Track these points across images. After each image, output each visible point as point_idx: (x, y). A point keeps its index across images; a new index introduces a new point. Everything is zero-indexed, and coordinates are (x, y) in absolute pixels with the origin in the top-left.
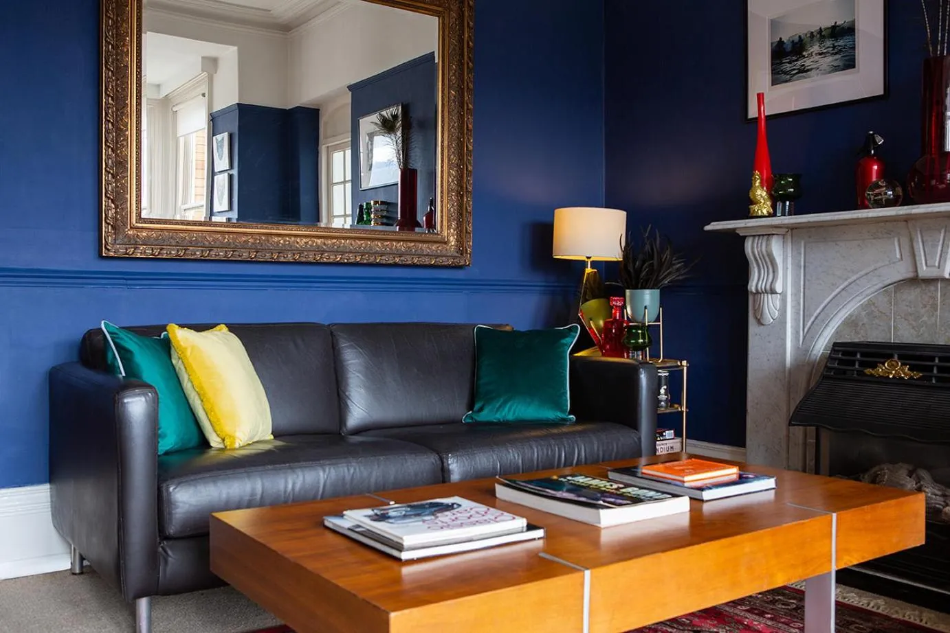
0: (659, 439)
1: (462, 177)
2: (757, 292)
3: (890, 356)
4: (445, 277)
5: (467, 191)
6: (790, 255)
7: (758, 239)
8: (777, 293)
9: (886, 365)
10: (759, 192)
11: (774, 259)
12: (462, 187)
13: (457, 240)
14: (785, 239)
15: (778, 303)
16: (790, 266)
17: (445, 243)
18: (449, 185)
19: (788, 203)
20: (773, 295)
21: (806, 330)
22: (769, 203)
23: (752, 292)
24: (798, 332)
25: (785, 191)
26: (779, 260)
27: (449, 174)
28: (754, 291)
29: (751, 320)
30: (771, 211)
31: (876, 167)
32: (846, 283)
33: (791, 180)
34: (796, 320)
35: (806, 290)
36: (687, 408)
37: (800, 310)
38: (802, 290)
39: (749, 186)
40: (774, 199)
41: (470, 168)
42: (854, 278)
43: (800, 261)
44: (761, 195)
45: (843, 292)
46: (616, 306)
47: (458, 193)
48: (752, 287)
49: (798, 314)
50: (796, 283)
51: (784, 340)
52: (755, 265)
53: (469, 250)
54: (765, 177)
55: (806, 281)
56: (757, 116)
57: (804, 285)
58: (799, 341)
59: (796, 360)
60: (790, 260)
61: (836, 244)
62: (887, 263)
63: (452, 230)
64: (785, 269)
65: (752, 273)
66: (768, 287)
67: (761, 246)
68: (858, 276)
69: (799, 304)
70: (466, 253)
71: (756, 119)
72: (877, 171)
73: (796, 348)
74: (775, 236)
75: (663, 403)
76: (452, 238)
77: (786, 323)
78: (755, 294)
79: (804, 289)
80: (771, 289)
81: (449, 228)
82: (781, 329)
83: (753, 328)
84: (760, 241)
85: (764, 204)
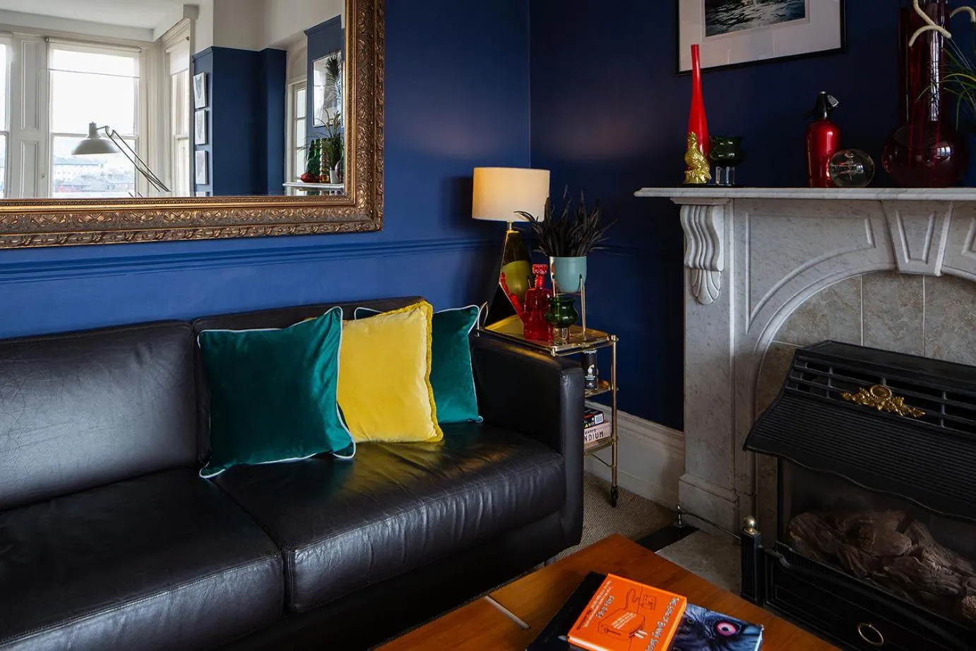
0: (587, 426)
1: (372, 133)
2: (695, 267)
3: (877, 381)
4: (353, 242)
5: (378, 150)
6: (732, 228)
7: (696, 209)
8: (718, 271)
9: (871, 391)
10: (696, 156)
11: (715, 233)
12: (372, 145)
13: (367, 202)
14: (727, 211)
15: (719, 282)
16: (732, 241)
17: (354, 206)
18: (357, 142)
19: (728, 169)
20: (713, 272)
21: (752, 315)
22: (707, 168)
23: (688, 267)
24: (742, 316)
25: (726, 155)
26: (719, 233)
27: (358, 131)
28: (691, 264)
29: (688, 298)
30: (709, 177)
31: (830, 133)
32: (802, 267)
33: (731, 143)
34: (740, 302)
35: (752, 269)
36: (617, 386)
37: (745, 291)
38: (747, 268)
39: (684, 149)
40: (713, 164)
41: (381, 124)
42: (811, 262)
43: (744, 236)
44: (698, 160)
45: (798, 278)
46: (539, 275)
47: (368, 152)
48: (689, 260)
49: (743, 295)
50: (740, 261)
51: (727, 323)
52: (692, 237)
53: (380, 214)
54: (701, 137)
55: (752, 258)
56: (691, 68)
57: (750, 264)
58: (745, 326)
59: (740, 347)
60: (732, 233)
61: (789, 220)
62: (856, 248)
63: (361, 192)
64: (727, 244)
65: (689, 245)
66: (708, 264)
67: (699, 216)
68: (816, 260)
69: (744, 284)
70: (377, 216)
71: (690, 71)
72: (833, 138)
73: (741, 334)
74: (715, 207)
75: (590, 384)
76: (361, 201)
77: (729, 305)
78: (691, 269)
79: (750, 267)
80: (711, 266)
81: (357, 189)
82: (723, 311)
83: (690, 306)
84: (698, 212)
85: (702, 169)
